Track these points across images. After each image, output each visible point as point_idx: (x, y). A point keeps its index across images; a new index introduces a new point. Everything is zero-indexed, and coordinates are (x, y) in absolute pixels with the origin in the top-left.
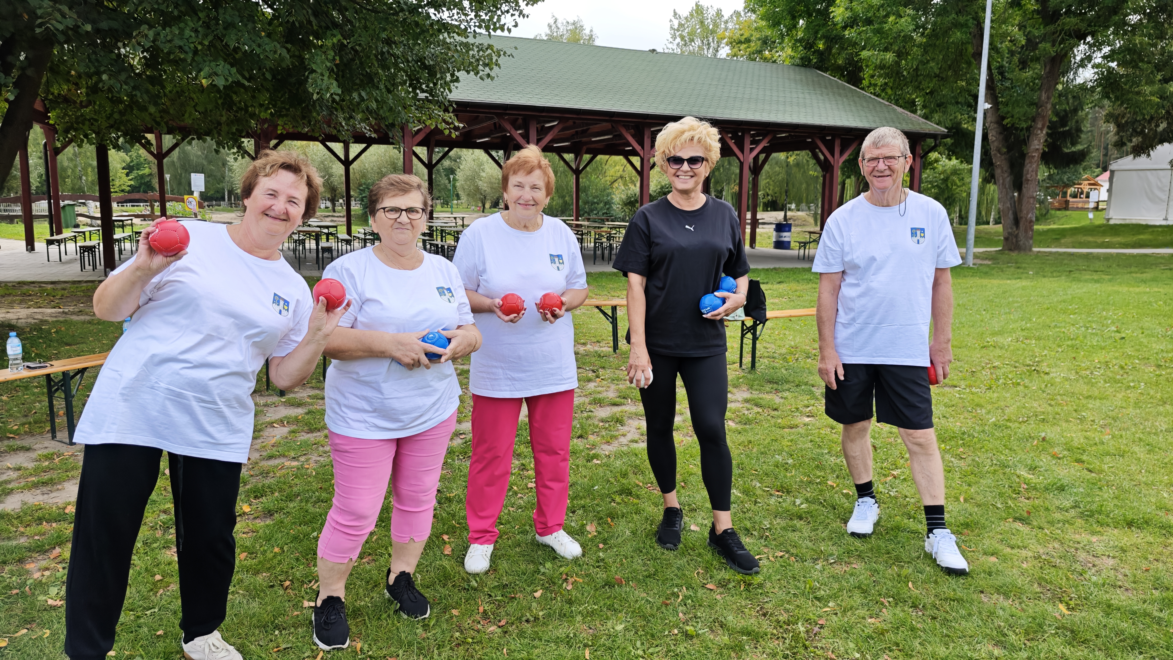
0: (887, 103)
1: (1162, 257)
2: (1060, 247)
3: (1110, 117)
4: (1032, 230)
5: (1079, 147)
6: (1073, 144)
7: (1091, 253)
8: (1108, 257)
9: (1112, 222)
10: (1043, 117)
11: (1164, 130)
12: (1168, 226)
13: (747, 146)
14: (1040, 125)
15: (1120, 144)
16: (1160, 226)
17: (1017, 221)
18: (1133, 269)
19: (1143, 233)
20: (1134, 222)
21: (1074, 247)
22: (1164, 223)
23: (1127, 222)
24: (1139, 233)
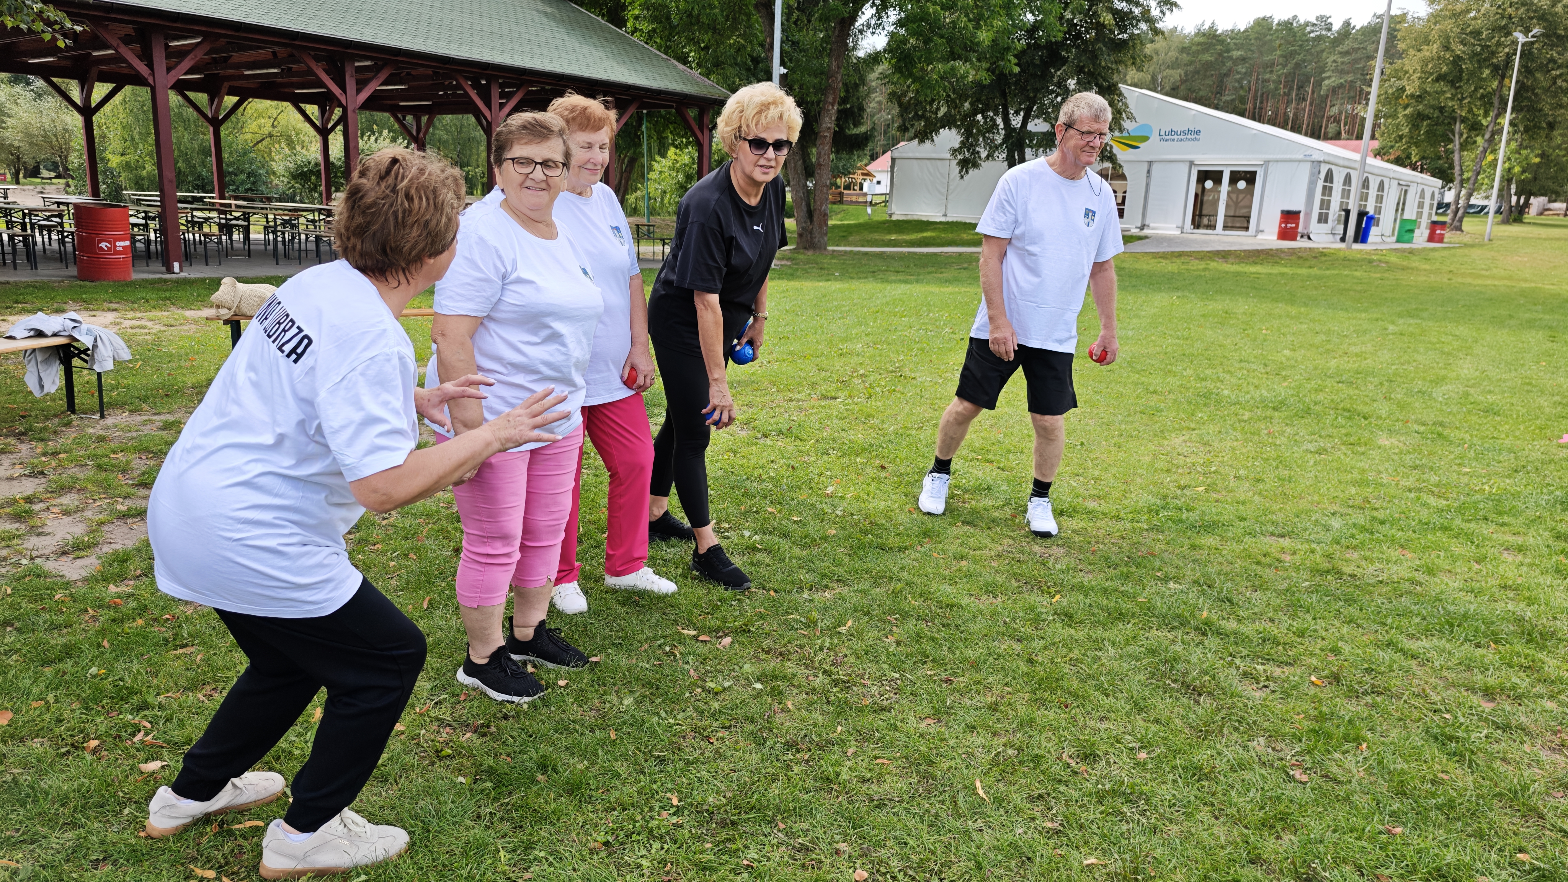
0: (664, 56)
1: (949, 256)
2: (850, 245)
3: (894, 97)
4: (827, 225)
5: (862, 129)
6: (856, 125)
7: (884, 253)
8: (902, 257)
9: (894, 218)
10: (834, 89)
11: (945, 114)
12: (947, 223)
13: (496, 100)
14: (830, 100)
15: (903, 129)
16: (941, 223)
17: (810, 214)
18: (930, 269)
19: (926, 230)
20: (916, 218)
21: (863, 246)
22: (943, 219)
23: (909, 218)
24: (922, 231)
